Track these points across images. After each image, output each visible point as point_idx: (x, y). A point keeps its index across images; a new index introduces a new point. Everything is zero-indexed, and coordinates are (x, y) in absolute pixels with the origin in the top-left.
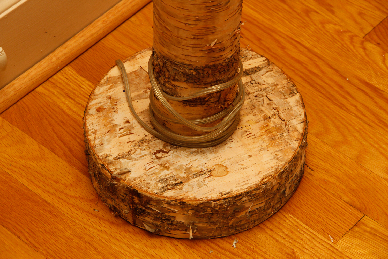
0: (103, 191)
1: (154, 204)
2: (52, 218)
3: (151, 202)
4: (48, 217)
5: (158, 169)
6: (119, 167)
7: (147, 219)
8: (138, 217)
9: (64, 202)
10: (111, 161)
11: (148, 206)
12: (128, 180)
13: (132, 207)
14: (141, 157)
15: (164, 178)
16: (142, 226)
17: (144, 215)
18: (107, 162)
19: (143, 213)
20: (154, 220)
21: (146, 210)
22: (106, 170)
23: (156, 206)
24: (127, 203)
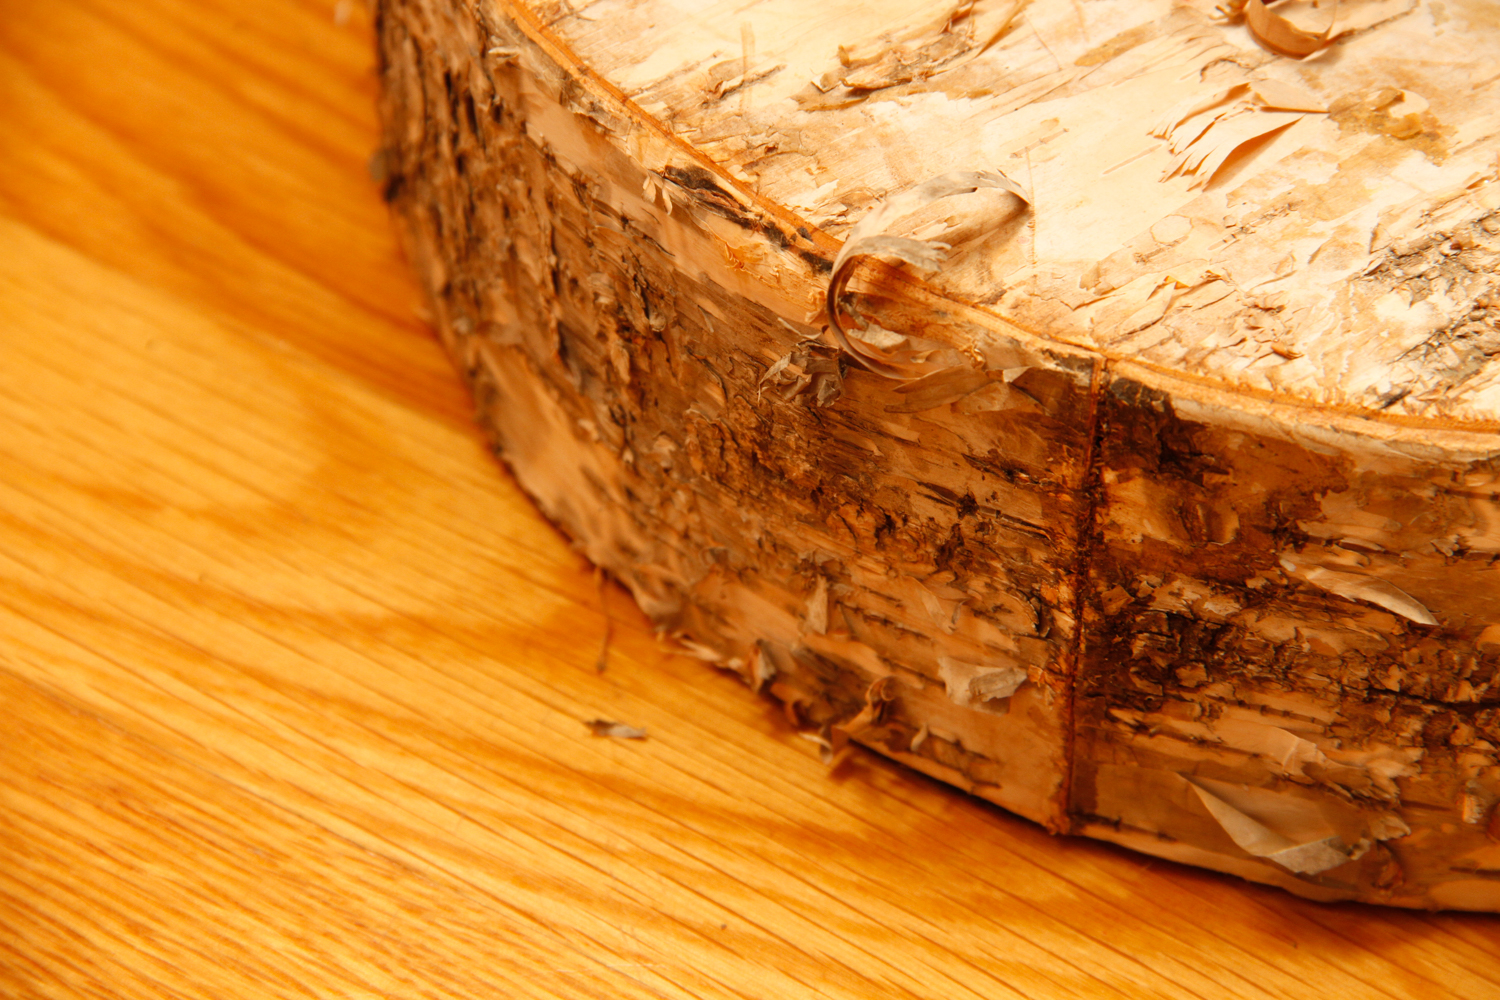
0: (681, 497)
1: (1367, 528)
2: (155, 858)
3: (1329, 505)
4: (102, 852)
5: (1327, 156)
6: (880, 178)
7: (1241, 729)
8: (1141, 728)
9: (247, 683)
10: (772, 129)
11: (1290, 563)
12: (1020, 293)
13: (1066, 621)
14: (1091, 60)
15: (1418, 236)
16: (1163, 836)
17: (1220, 689)
18: (736, 143)
19: (1201, 673)
20: (1330, 730)
21: (1250, 618)
22: (746, 224)
23: (1386, 553)
24: (1003, 580)
